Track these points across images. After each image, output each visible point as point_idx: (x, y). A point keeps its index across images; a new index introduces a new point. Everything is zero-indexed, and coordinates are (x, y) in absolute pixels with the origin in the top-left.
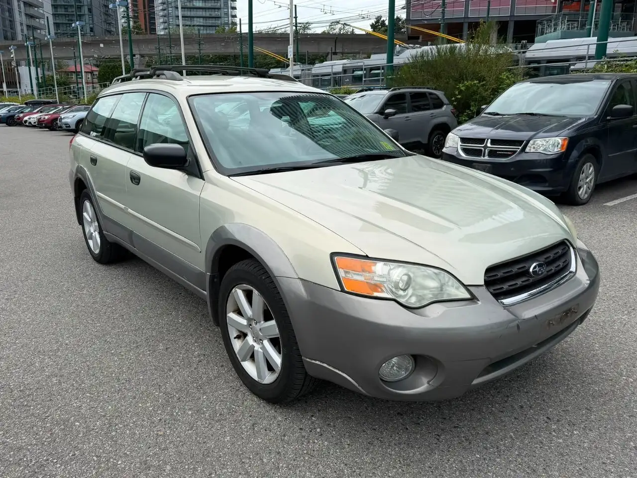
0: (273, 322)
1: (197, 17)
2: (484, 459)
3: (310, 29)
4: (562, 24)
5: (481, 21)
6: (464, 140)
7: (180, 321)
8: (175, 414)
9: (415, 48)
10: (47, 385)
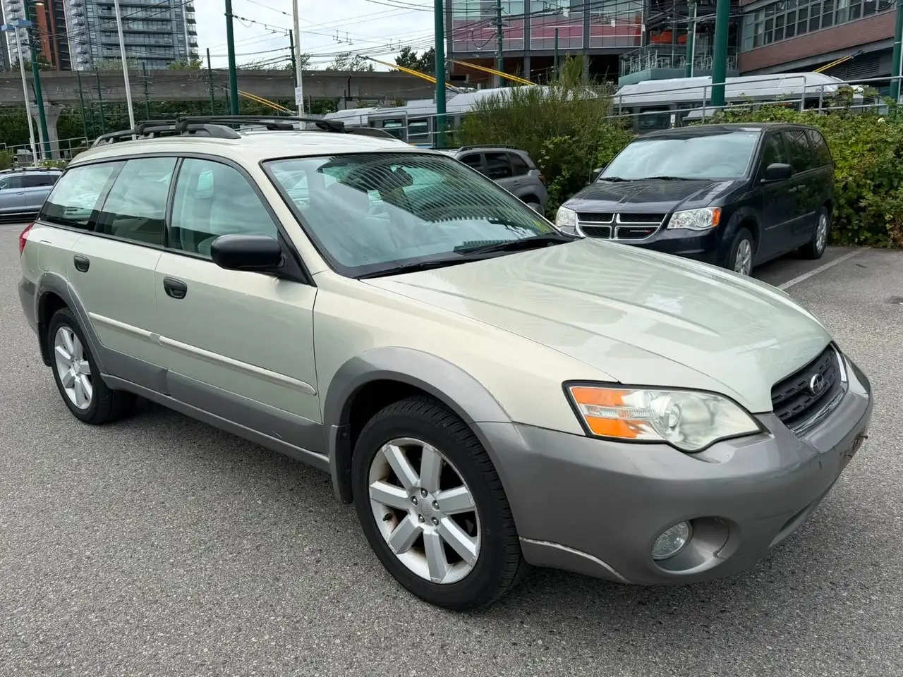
0: (463, 490)
1: (136, 46)
2: (780, 651)
3: (308, 64)
4: (651, 60)
5: (568, 54)
6: (582, 216)
7: (260, 502)
8: (315, 646)
9: (467, 93)
10: (83, 626)
